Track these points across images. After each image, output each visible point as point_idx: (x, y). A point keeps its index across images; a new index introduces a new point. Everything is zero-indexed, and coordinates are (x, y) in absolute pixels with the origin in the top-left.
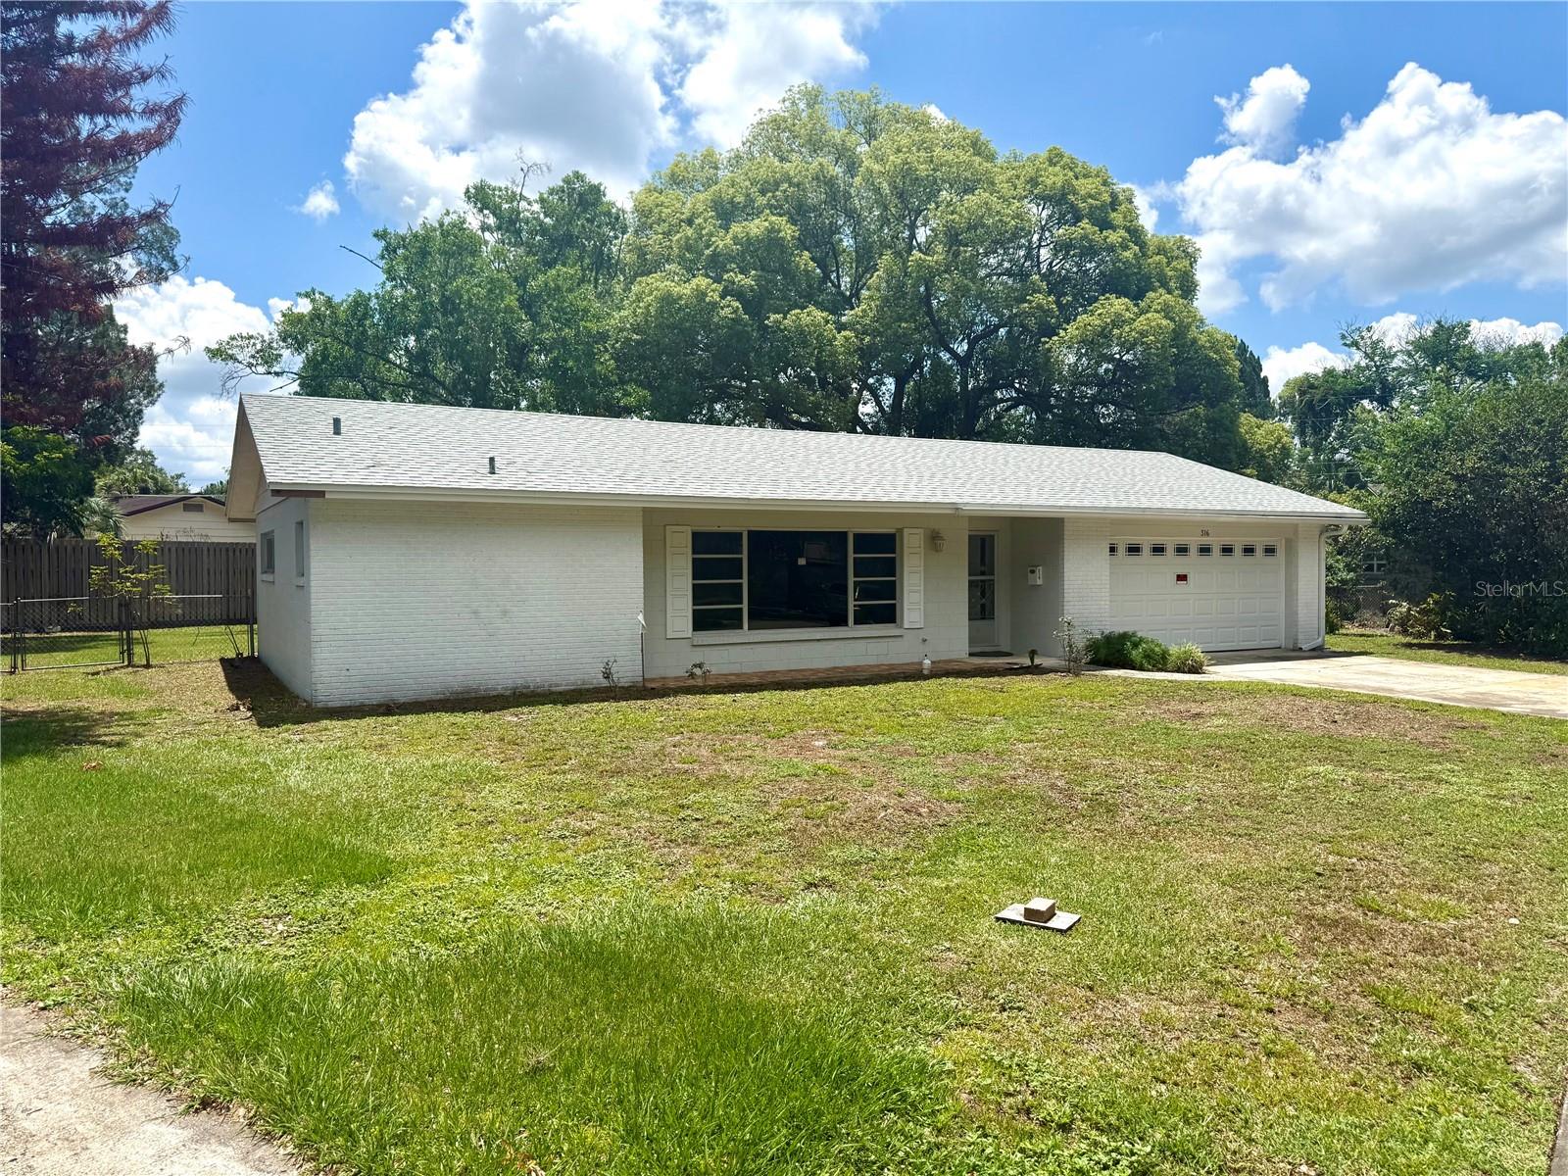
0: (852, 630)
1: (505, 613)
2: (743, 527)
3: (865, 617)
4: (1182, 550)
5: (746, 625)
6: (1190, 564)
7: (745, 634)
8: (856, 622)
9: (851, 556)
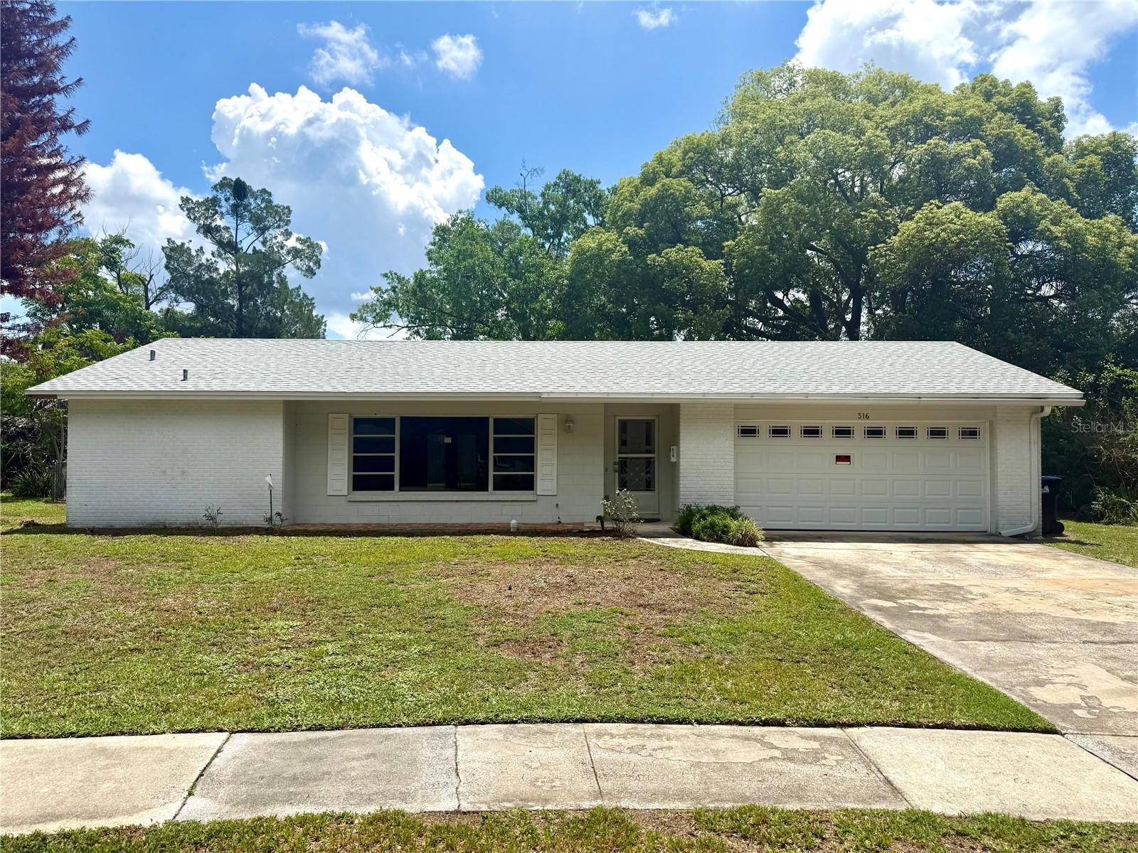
0: (491, 494)
1: (183, 473)
2: (396, 414)
3: (504, 484)
4: (843, 432)
5: (397, 486)
6: (854, 445)
7: (396, 494)
8: (495, 489)
9: (492, 436)
